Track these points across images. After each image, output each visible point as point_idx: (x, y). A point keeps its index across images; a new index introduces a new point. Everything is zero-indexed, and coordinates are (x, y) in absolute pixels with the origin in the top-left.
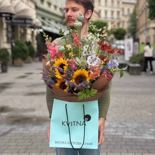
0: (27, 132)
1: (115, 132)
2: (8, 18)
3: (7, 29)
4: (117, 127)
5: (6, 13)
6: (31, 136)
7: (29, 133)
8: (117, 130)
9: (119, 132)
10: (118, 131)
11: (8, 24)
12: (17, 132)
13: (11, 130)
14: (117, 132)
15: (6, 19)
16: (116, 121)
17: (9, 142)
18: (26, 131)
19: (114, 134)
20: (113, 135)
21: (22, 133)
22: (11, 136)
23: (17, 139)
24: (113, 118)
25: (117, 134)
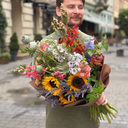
0: (39, 115)
1: (120, 121)
2: (44, 8)
3: (43, 17)
4: (124, 116)
5: (42, 3)
6: (40, 120)
7: (40, 116)
8: (122, 119)
9: (124, 121)
10: (124, 119)
11: (44, 13)
12: (29, 114)
13: (25, 112)
14: (122, 120)
15: (42, 8)
16: (125, 109)
17: (19, 124)
18: (37, 114)
19: (118, 122)
20: (118, 124)
21: (33, 116)
22: (22, 118)
23: (27, 122)
24: (123, 105)
25: (122, 123)
